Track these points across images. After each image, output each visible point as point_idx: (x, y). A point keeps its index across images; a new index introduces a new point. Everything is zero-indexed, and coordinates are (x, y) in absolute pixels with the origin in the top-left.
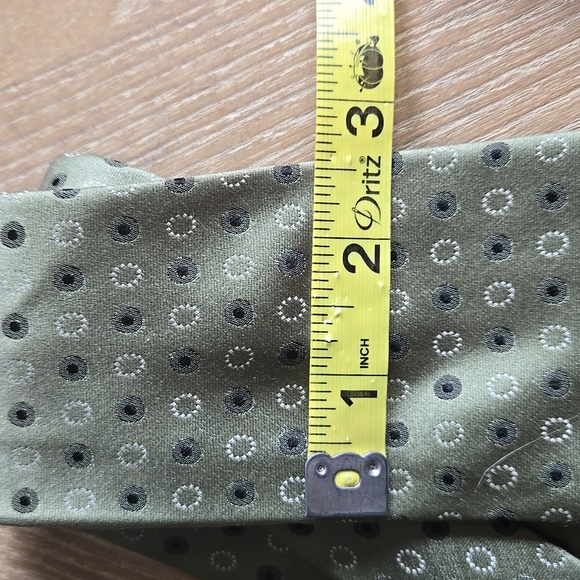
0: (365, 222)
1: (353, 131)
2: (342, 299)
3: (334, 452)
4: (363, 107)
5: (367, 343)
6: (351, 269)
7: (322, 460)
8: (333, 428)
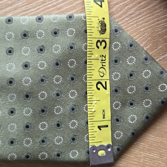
0: (102, 75)
1: (98, 47)
2: (96, 98)
3: (97, 145)
4: (101, 40)
5: (104, 111)
6: (99, 89)
7: (94, 148)
8: (96, 137)
